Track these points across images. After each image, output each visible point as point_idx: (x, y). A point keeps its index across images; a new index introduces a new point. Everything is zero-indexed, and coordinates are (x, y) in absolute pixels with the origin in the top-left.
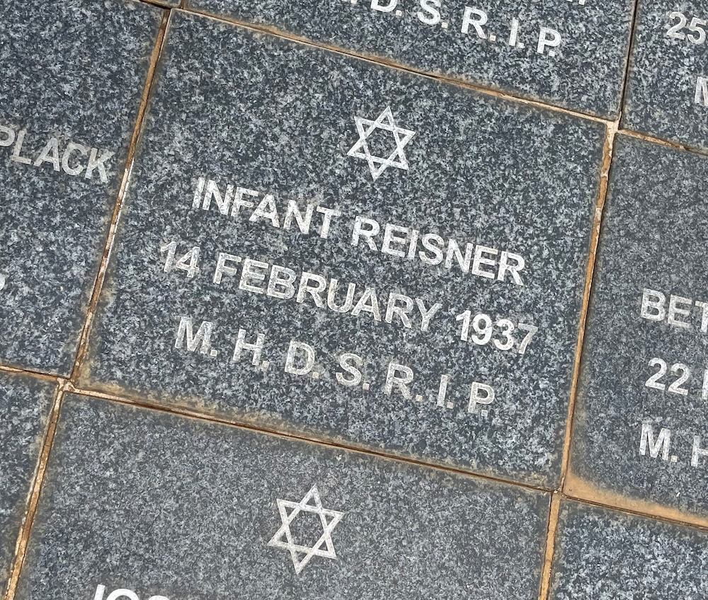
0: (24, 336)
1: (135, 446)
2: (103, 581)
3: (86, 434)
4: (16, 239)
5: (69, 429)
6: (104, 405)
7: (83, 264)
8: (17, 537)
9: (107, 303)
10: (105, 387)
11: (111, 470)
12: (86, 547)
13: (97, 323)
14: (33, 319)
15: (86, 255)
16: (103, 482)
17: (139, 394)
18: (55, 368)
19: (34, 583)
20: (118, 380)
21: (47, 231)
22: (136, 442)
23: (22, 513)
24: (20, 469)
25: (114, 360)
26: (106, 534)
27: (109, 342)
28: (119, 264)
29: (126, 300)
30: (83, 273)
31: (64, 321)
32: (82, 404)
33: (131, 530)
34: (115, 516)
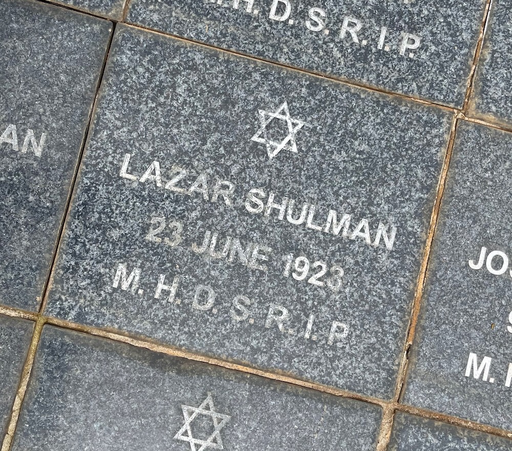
0: (432, 79)
1: (504, 158)
2: (485, 245)
3: (473, 148)
4: (426, 12)
5: (462, 144)
6: (484, 129)
7: (469, 31)
8: (431, 213)
9: (486, 60)
10: (485, 116)
11: (489, 172)
12: (475, 222)
13: (479, 73)
14: (438, 69)
15: (471, 25)
16: (484, 181)
17: (507, 122)
18: (453, 102)
19: (442, 243)
20: (493, 112)
21: (446, 7)
22: (504, 155)
23: (434, 198)
24: (432, 169)
25: (491, 99)
26: (487, 215)
27: (487, 86)
28: (493, 31)
29: (497, 58)
30: (469, 37)
31: (458, 71)
32: (470, 127)
33: (502, 213)
34: (492, 203)
